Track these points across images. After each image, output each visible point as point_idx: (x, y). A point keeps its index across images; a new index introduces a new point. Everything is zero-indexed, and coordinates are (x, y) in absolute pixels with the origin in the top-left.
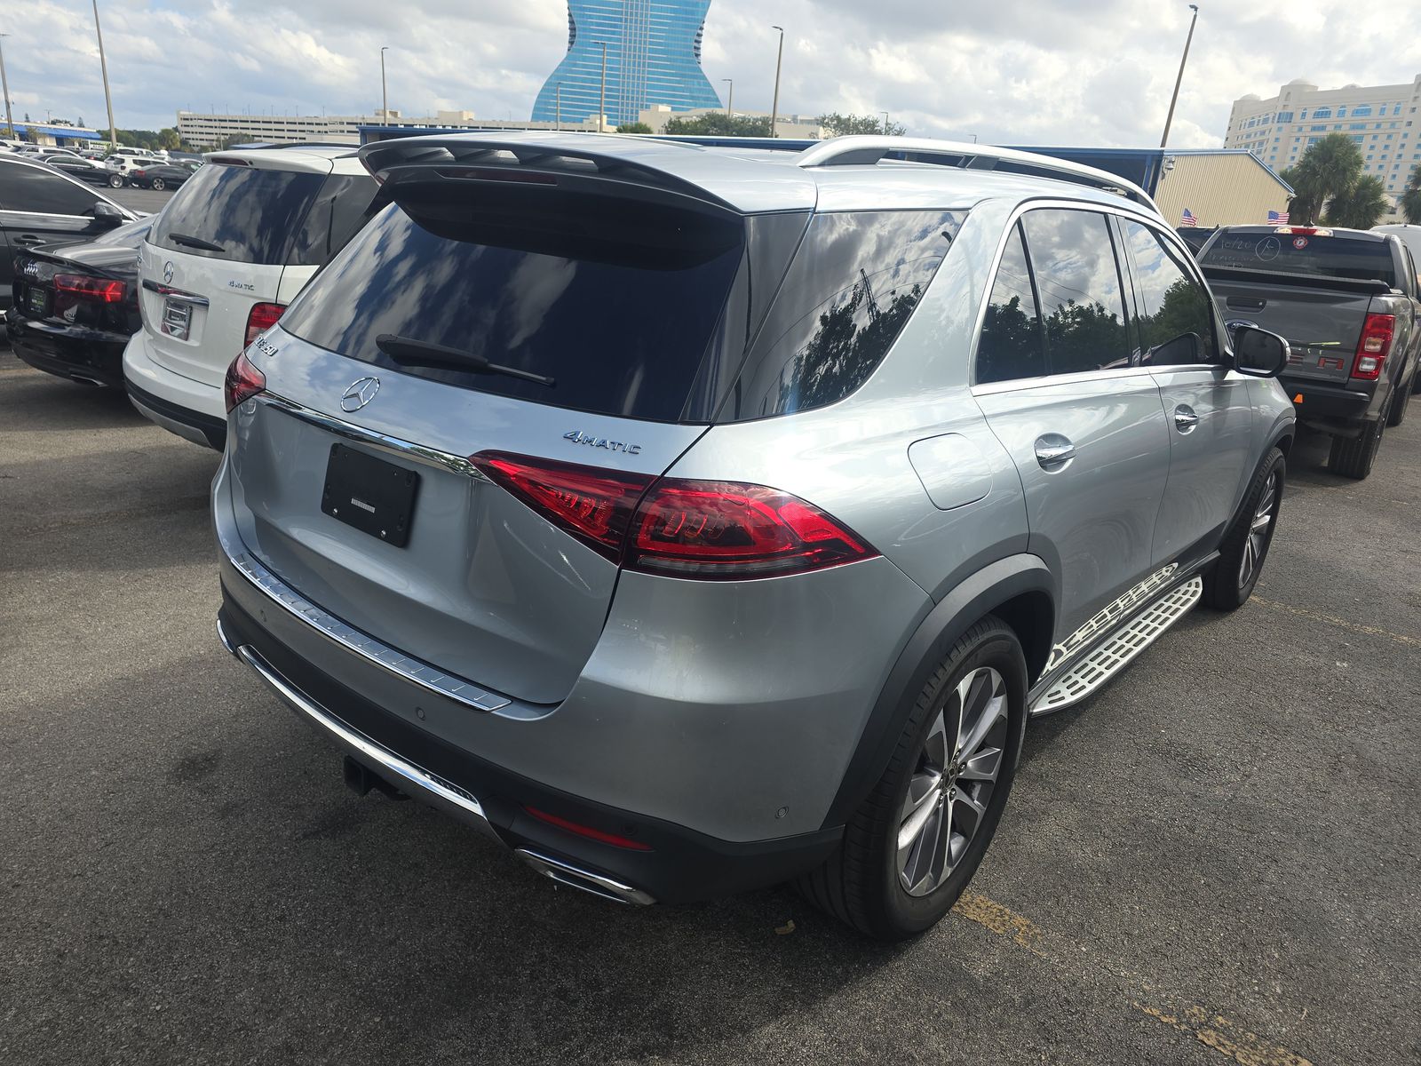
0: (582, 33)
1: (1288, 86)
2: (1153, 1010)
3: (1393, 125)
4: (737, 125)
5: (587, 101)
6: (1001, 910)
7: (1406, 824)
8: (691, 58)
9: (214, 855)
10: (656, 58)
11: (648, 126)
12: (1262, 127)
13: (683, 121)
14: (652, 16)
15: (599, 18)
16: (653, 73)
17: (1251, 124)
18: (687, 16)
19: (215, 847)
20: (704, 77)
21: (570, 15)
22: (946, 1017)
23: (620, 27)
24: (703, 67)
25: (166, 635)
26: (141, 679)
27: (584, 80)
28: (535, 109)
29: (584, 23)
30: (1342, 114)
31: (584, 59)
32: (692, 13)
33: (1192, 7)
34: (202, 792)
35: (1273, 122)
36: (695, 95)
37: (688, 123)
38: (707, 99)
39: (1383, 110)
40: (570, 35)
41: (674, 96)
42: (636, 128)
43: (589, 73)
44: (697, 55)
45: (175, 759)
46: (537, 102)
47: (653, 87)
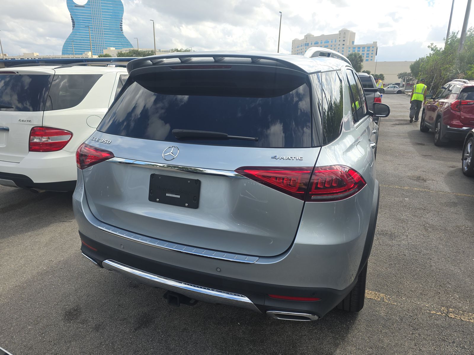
0: (77, 23)
1: (306, 35)
2: (433, 312)
3: (335, 45)
4: (142, 53)
5: (83, 47)
6: (375, 293)
7: (452, 241)
8: (120, 31)
9: (103, 347)
10: (106, 32)
11: (110, 55)
12: (301, 48)
13: (123, 52)
14: (103, 17)
15: (83, 18)
16: (106, 37)
17: (298, 47)
18: (116, 17)
19: (102, 343)
20: (125, 38)
21: (71, 17)
22: (383, 331)
23: (92, 21)
24: (124, 34)
25: (24, 265)
26: (25, 285)
27: (80, 40)
28: (63, 51)
29: (78, 20)
30: (321, 43)
31: (79, 32)
32: (118, 16)
33: (280, 12)
34: (83, 323)
35: (304, 46)
36: (123, 44)
37: (124, 53)
38: (128, 45)
39: (332, 41)
40: (73, 24)
41: (115, 44)
42: (105, 56)
43: (82, 37)
44: (122, 30)
45: (61, 313)
46: (63, 48)
47: (107, 41)
